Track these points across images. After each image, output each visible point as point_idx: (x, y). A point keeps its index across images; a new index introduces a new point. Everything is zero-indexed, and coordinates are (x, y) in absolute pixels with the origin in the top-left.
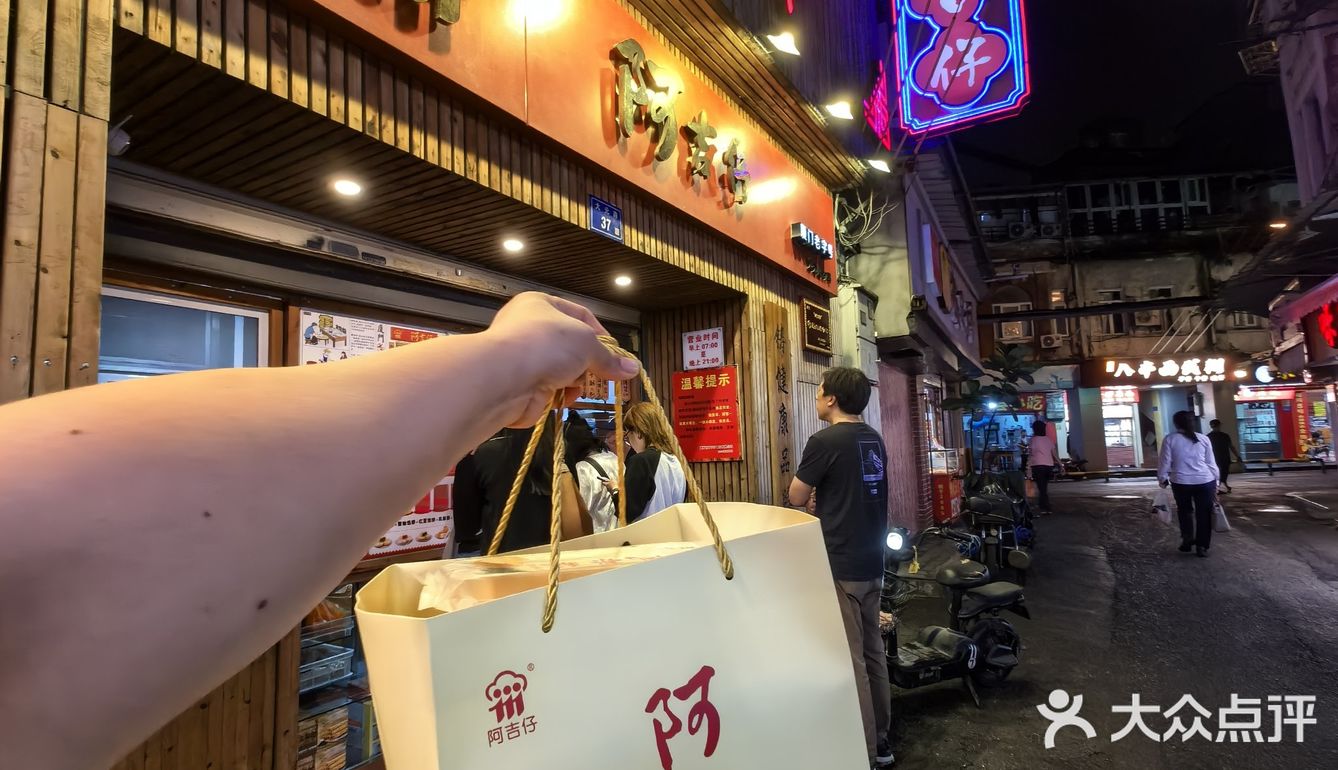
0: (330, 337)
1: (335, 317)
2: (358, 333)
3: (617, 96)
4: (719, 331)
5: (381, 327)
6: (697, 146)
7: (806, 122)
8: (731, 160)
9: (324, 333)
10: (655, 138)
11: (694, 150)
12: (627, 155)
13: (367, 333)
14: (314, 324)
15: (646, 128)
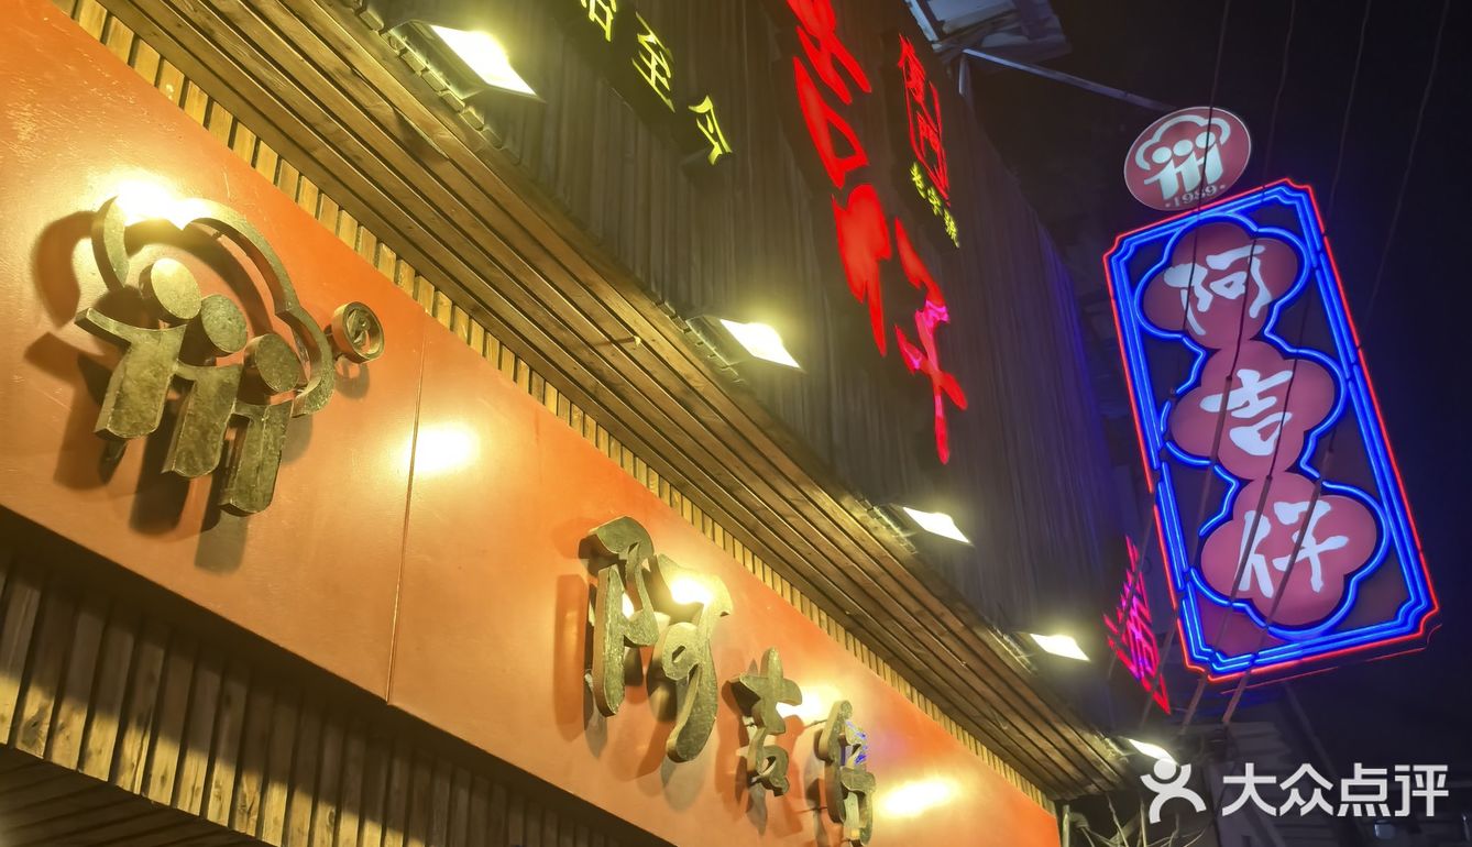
3: (590, 630)
6: (759, 723)
7: (990, 664)
8: (833, 750)
10: (669, 713)
11: (753, 731)
12: (607, 753)
15: (651, 691)
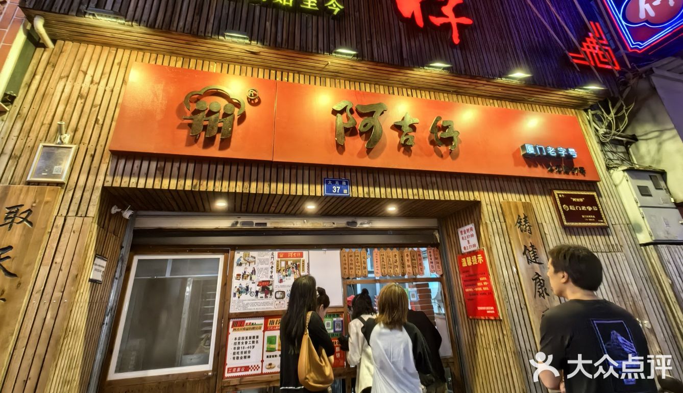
0: (248, 262)
1: (250, 252)
2: (261, 258)
4: (472, 226)
5: (273, 253)
6: (403, 132)
9: (245, 260)
10: (367, 138)
13: (266, 257)
14: (241, 257)
